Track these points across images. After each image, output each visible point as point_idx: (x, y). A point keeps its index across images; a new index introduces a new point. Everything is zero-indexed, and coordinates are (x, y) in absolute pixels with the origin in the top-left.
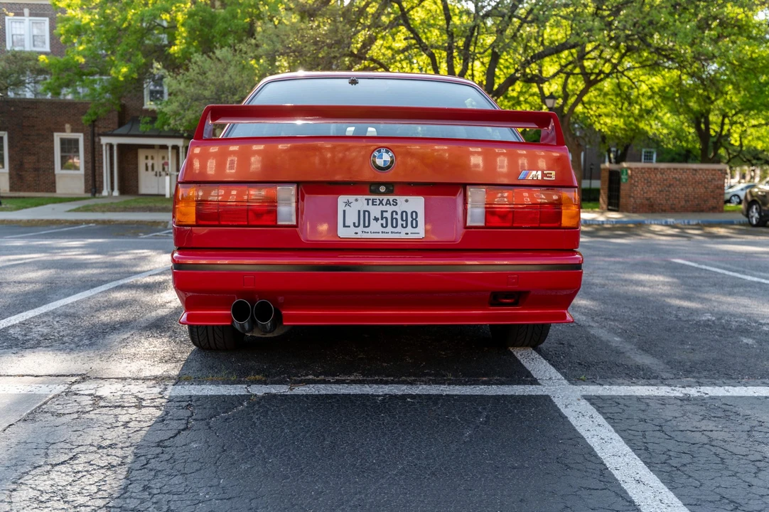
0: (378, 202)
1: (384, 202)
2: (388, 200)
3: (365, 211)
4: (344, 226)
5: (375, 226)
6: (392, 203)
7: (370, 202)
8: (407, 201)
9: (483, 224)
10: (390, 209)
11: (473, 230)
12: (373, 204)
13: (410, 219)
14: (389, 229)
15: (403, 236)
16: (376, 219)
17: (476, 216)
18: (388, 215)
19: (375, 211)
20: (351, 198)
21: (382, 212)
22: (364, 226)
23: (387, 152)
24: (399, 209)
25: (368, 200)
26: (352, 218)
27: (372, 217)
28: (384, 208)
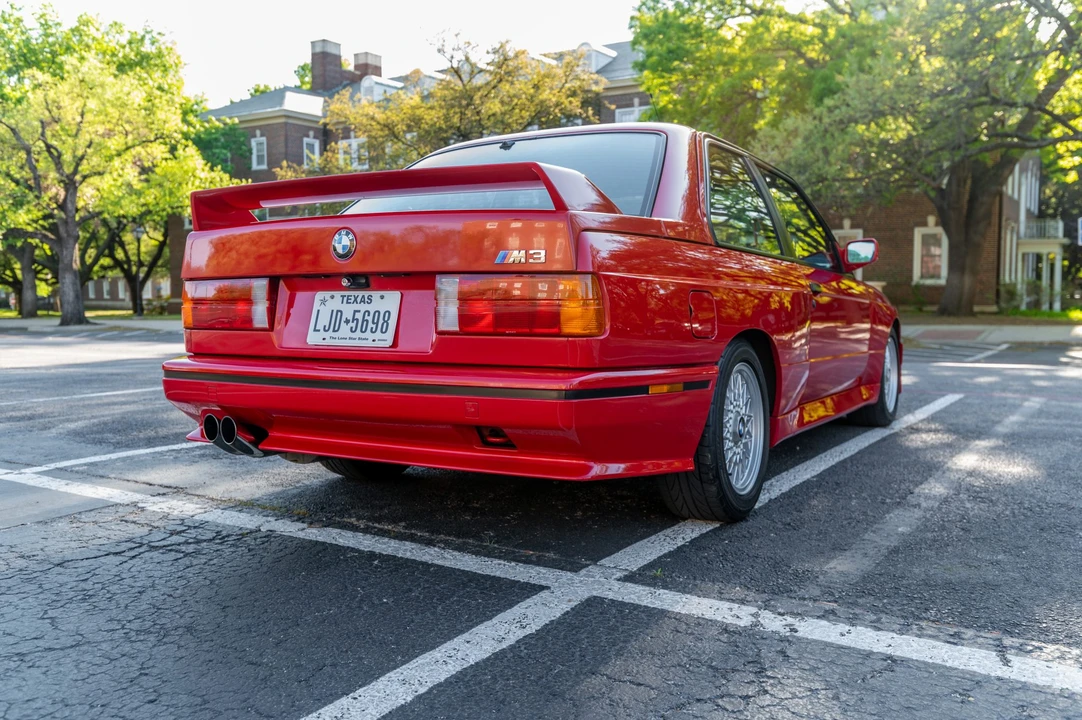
0: (353, 298)
1: (359, 300)
2: (363, 296)
3: (338, 311)
4: (315, 330)
5: (345, 330)
6: (366, 300)
7: (345, 299)
8: (382, 297)
9: (457, 329)
10: (363, 307)
11: (446, 336)
12: (347, 303)
13: (381, 321)
14: (358, 334)
15: (369, 344)
16: (347, 321)
17: (449, 317)
18: (359, 316)
19: (348, 311)
20: (327, 294)
21: (355, 312)
22: (334, 331)
23: (347, 234)
24: (372, 308)
25: (343, 297)
26: (324, 320)
27: (344, 319)
28: (356, 307)
